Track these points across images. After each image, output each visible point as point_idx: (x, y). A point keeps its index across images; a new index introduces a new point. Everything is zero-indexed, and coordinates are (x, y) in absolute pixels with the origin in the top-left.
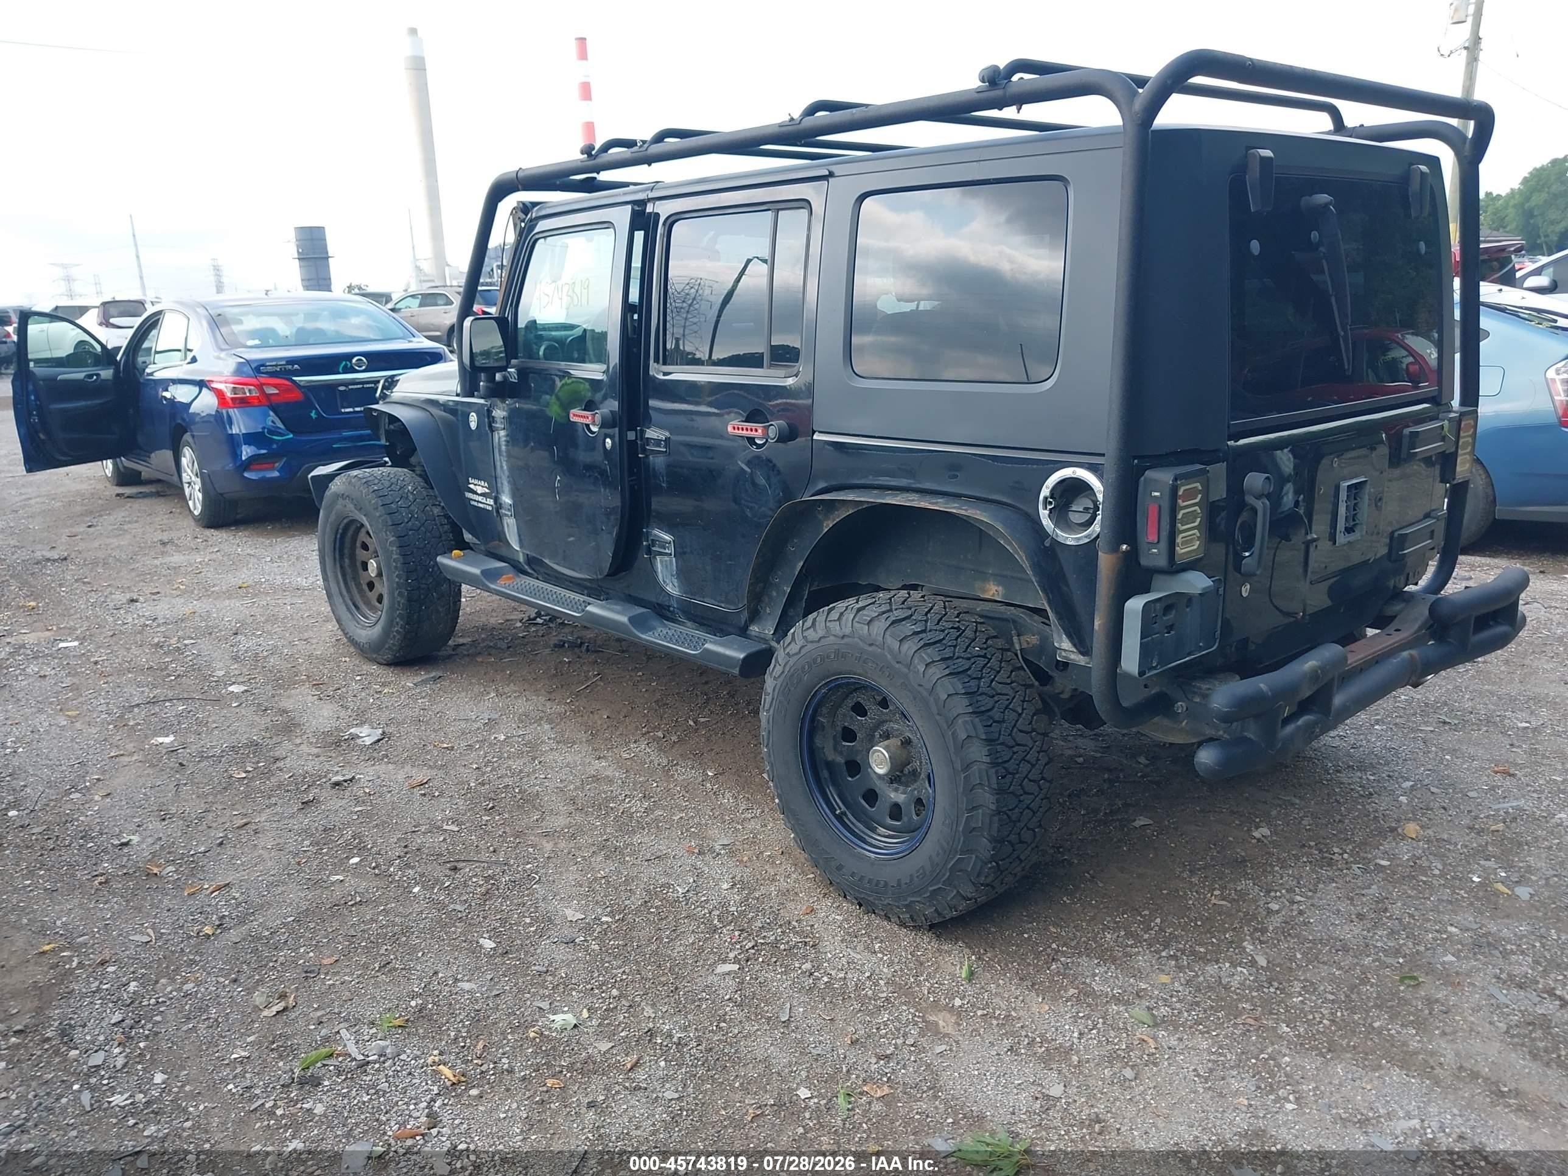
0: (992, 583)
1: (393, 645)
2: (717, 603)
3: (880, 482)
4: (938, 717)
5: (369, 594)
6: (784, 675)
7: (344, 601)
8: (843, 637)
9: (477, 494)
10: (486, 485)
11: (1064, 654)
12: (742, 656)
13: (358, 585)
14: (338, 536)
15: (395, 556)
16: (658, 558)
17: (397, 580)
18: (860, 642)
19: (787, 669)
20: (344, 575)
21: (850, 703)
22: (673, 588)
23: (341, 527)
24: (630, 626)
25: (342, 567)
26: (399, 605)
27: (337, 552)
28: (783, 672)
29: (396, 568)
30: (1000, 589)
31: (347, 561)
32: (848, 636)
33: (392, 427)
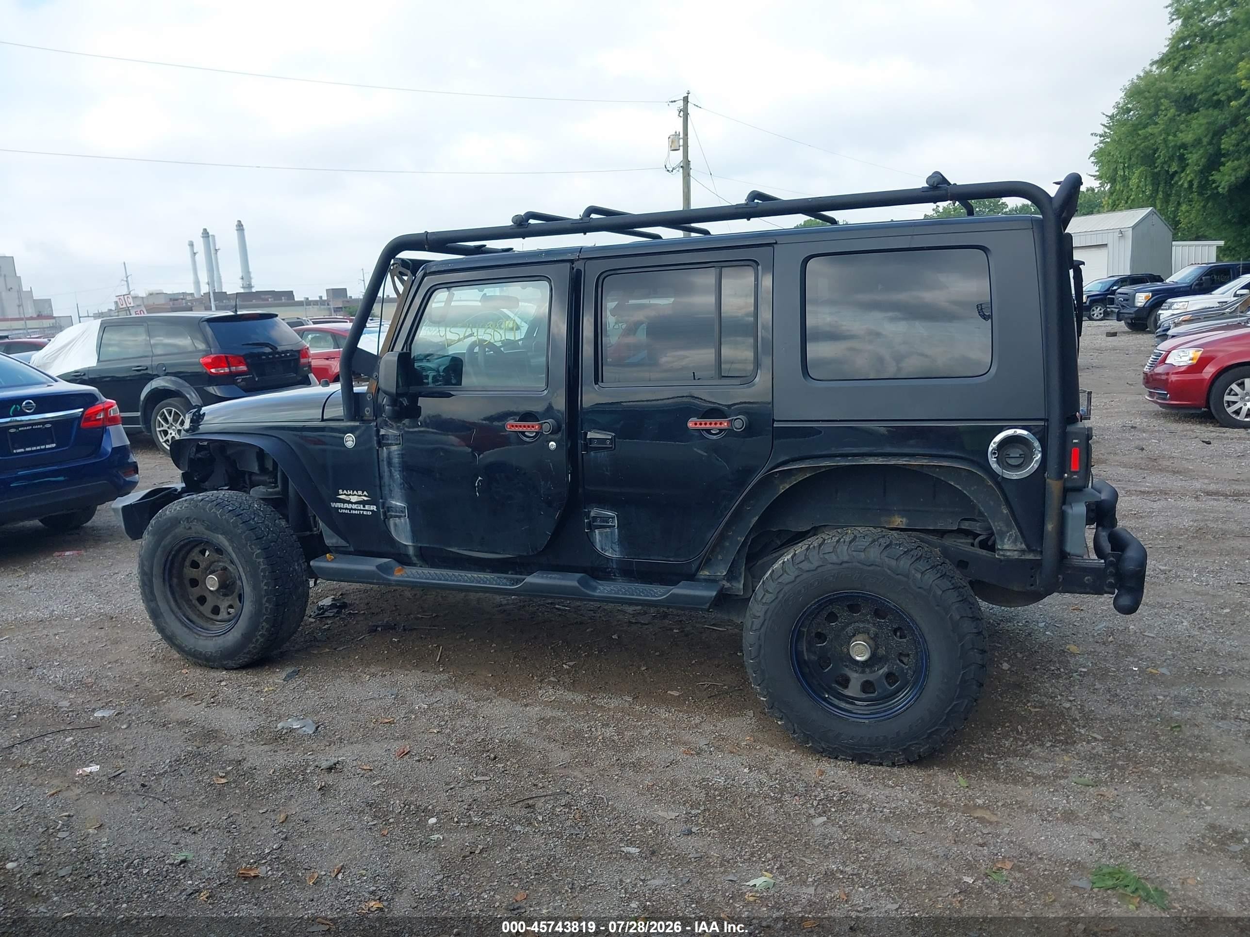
0: (896, 516)
1: (254, 648)
2: (665, 559)
3: (844, 452)
4: (937, 608)
5: (201, 608)
6: (777, 601)
7: (177, 617)
8: (841, 564)
9: (352, 503)
10: (365, 493)
11: (1001, 553)
12: (714, 593)
13: (188, 601)
14: (170, 558)
15: (262, 567)
16: (597, 531)
17: (265, 588)
18: (859, 565)
19: (781, 596)
20: (173, 593)
21: (825, 614)
22: (613, 553)
23: (175, 548)
24: (580, 587)
25: (170, 586)
26: (266, 610)
27: (167, 572)
28: (777, 598)
29: (264, 576)
30: (904, 520)
31: (175, 580)
32: (847, 562)
33: (199, 456)
